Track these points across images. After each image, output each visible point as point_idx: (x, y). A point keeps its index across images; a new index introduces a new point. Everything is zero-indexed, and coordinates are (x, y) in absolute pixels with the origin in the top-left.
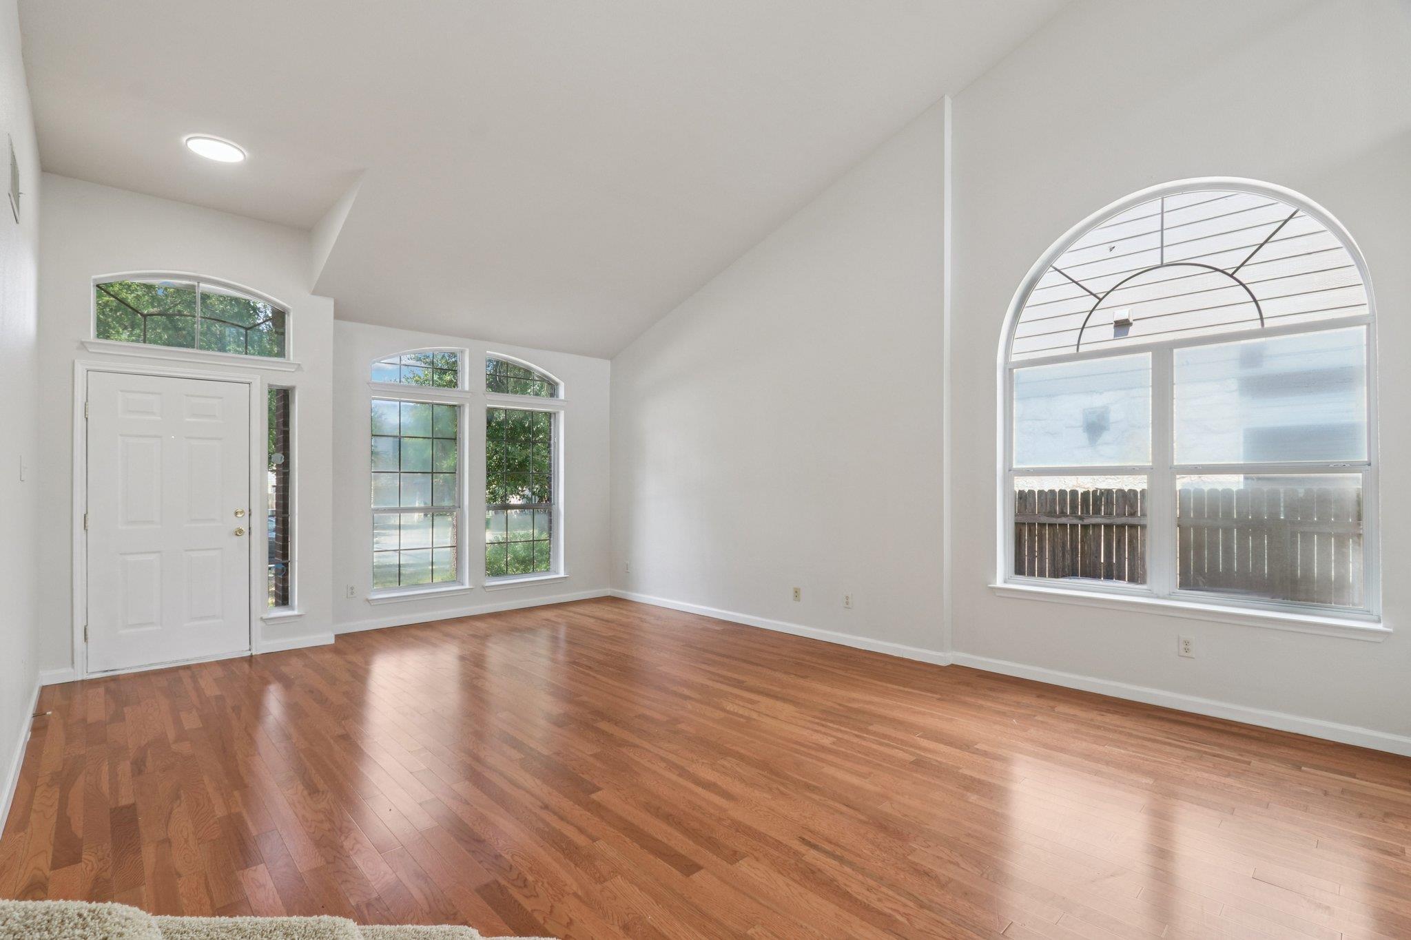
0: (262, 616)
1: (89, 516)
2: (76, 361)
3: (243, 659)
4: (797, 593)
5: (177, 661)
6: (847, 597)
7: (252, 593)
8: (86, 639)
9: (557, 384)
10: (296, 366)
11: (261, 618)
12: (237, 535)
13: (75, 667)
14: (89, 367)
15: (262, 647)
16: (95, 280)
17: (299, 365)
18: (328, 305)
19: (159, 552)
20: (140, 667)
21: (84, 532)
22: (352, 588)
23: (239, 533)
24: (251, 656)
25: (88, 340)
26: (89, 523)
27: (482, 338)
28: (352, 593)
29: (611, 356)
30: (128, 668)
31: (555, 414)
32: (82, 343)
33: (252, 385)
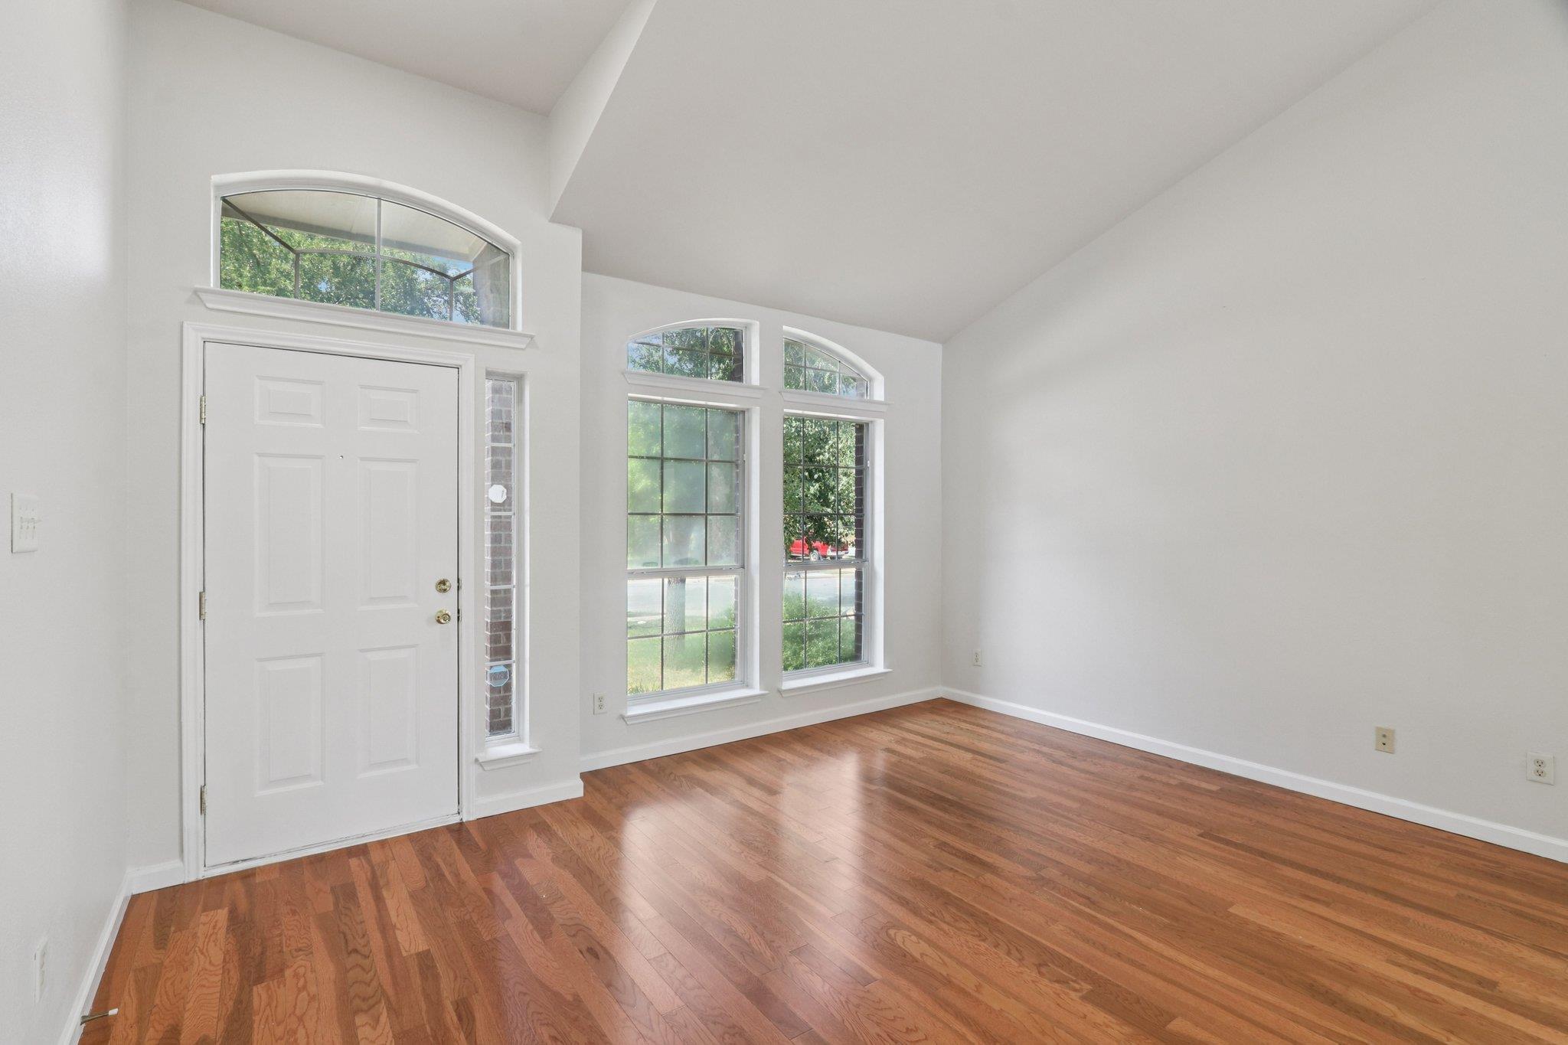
0: (477, 756)
1: (207, 596)
2: (185, 325)
3: (449, 829)
4: (1385, 740)
5: (347, 839)
6: (1540, 763)
7: (463, 719)
8: (203, 810)
9: (871, 379)
10: (528, 340)
11: (477, 760)
12: (439, 622)
13: (186, 859)
14: (206, 335)
15: (479, 806)
16: (218, 187)
17: (532, 337)
18: (572, 239)
19: (319, 655)
20: (289, 851)
21: (199, 623)
22: (600, 699)
23: (442, 619)
24: (461, 824)
25: (205, 287)
26: (207, 609)
27: (783, 307)
28: (601, 707)
29: (945, 339)
30: (270, 856)
31: (867, 424)
32: (196, 292)
33: (463, 371)
